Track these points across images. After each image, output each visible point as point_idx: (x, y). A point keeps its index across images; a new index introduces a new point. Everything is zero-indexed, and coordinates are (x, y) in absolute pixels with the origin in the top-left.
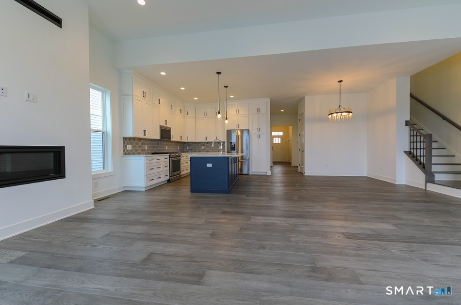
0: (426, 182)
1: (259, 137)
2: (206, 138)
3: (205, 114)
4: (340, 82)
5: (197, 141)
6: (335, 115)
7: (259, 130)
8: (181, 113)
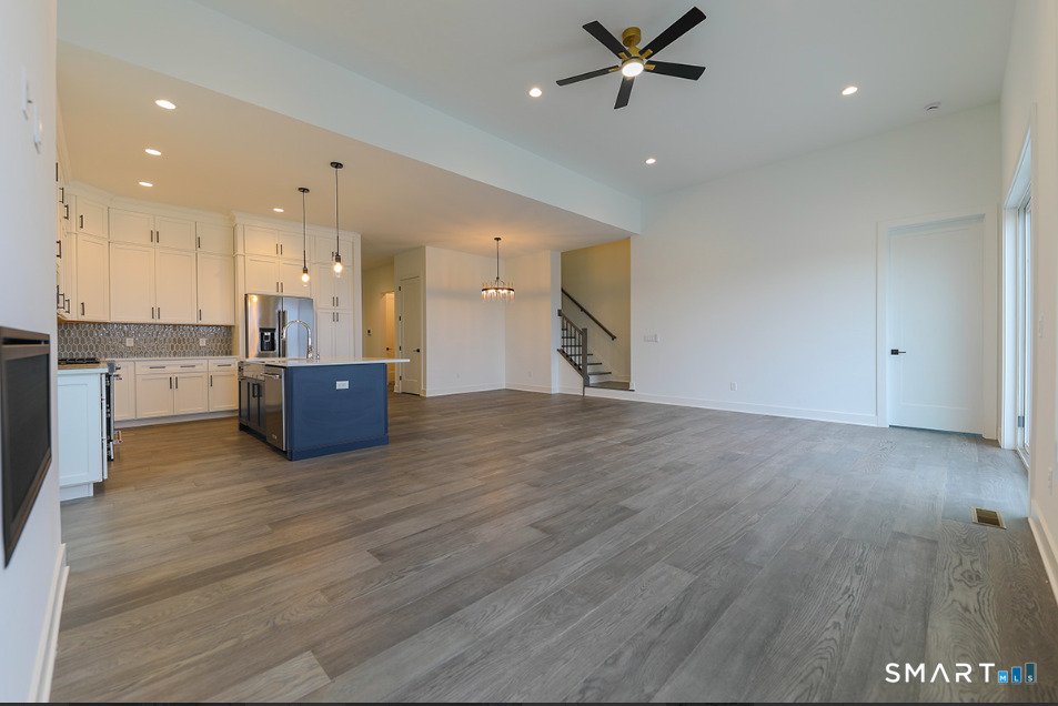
0: (585, 386)
1: (336, 317)
2: (157, 312)
4: (498, 239)
5: (112, 321)
6: (490, 291)
7: (336, 302)
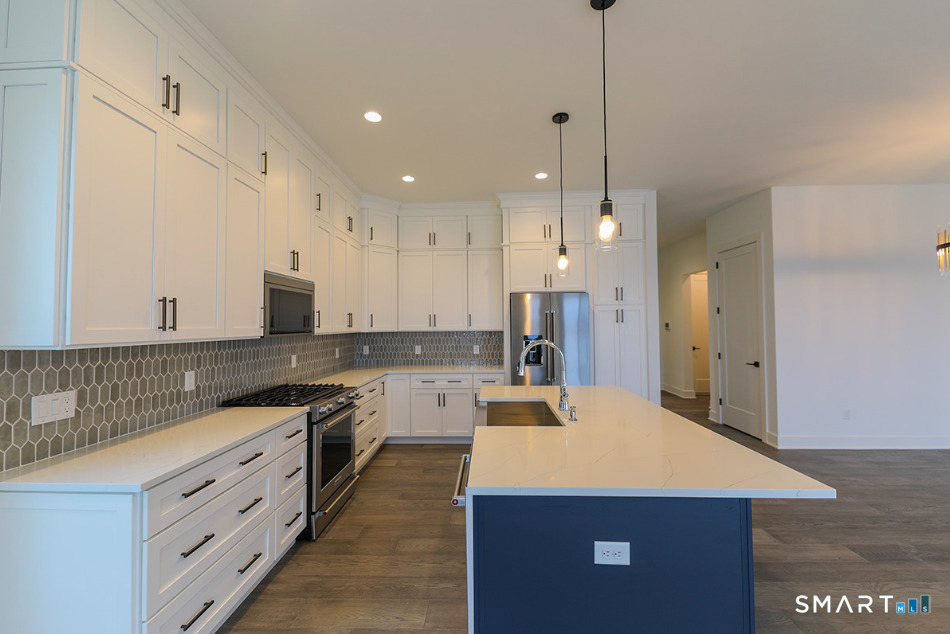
2: (433, 319)
3: (432, 239)
5: (400, 330)
8: (350, 230)
